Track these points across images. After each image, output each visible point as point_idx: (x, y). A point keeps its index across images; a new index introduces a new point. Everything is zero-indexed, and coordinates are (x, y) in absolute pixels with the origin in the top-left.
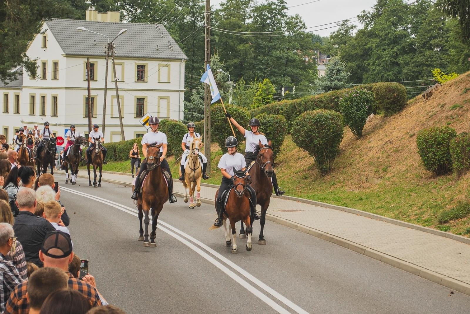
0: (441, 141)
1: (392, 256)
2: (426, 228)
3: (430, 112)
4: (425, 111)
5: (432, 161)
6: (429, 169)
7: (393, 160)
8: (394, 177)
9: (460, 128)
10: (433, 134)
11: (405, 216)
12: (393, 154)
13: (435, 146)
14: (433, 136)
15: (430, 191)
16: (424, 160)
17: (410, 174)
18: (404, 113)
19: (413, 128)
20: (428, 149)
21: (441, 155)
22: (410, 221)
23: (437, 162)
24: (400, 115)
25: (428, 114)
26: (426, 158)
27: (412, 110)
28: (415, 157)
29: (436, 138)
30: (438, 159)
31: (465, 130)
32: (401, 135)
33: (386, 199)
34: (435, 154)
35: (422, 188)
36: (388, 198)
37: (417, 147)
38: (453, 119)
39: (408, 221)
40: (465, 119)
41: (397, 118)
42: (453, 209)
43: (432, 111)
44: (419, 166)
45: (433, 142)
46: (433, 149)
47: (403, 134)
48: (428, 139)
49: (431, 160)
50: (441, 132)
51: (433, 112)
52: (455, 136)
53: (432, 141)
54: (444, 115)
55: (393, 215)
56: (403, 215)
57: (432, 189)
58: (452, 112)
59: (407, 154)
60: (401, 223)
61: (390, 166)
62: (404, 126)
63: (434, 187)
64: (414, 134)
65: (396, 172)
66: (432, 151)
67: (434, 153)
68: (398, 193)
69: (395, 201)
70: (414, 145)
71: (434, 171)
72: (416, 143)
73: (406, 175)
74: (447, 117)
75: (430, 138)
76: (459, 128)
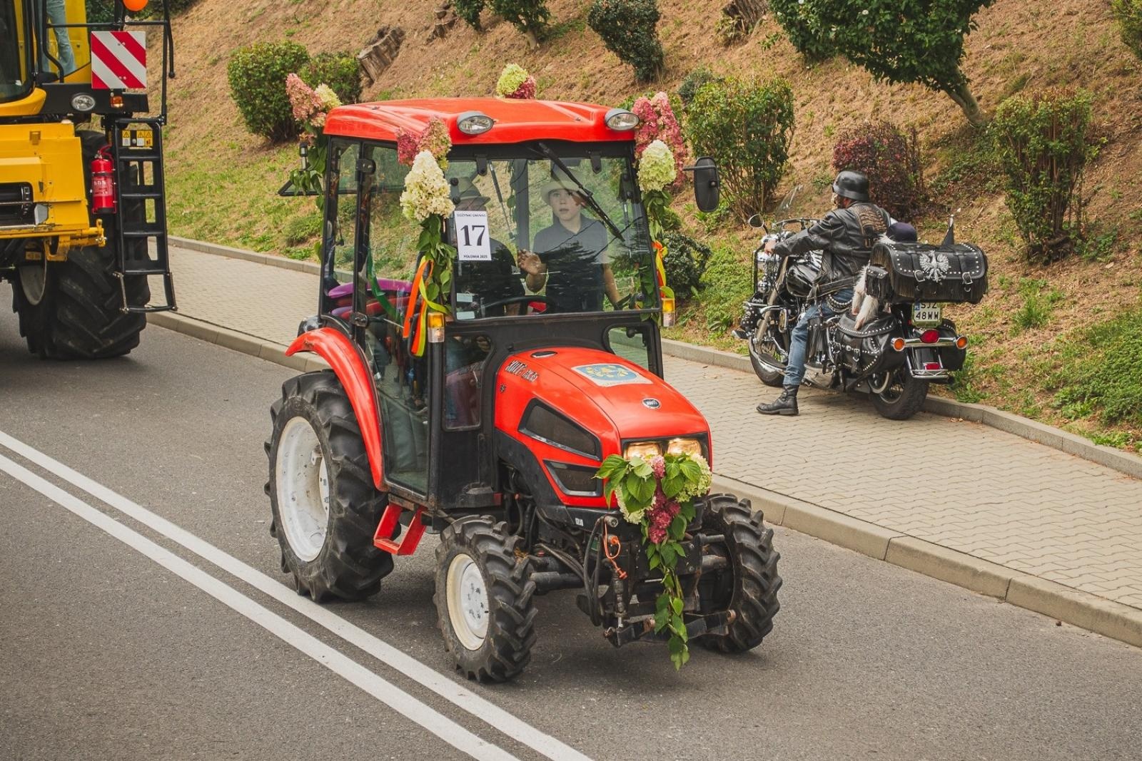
0: (278, 71)
1: (201, 320)
2: (262, 254)
3: (249, 10)
4: (239, 7)
5: (262, 113)
6: (256, 131)
7: (179, 113)
8: (184, 149)
9: (314, 43)
10: (260, 58)
11: (216, 232)
12: (178, 101)
13: (266, 84)
14: (261, 63)
15: (262, 177)
16: (246, 114)
17: (218, 143)
18: (193, 12)
19: (217, 44)
20: (253, 90)
21: (279, 100)
22: (228, 241)
23: (272, 115)
24: (187, 18)
25: (246, 15)
26: (250, 108)
27: (211, 7)
28: (226, 106)
29: (268, 66)
30: (275, 109)
31: (325, 46)
32: (192, 61)
33: (172, 197)
34: (268, 100)
35: (246, 170)
36: (176, 196)
37: (230, 86)
38: (299, 23)
39: (222, 243)
40: (323, 24)
41: (181, 24)
42: (315, 214)
43: (255, 8)
44: (236, 125)
45: (263, 75)
46: (262, 90)
47: (196, 57)
48: (252, 69)
49: (259, 112)
50: (277, 53)
51: (257, 11)
52: (307, 60)
53: (260, 73)
54: (280, 14)
55: (190, 232)
56: (211, 231)
57: (266, 171)
58: (295, 8)
59: (208, 100)
60: (209, 248)
61: (174, 128)
62: (196, 41)
63: (271, 169)
64: (220, 59)
65: (188, 139)
66: (260, 93)
67: (264, 97)
68: (197, 184)
69: (191, 201)
70: (222, 82)
71: (267, 134)
72: (225, 78)
73: (210, 147)
74: (286, 20)
75: (256, 67)
76: (312, 41)
